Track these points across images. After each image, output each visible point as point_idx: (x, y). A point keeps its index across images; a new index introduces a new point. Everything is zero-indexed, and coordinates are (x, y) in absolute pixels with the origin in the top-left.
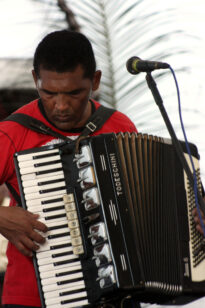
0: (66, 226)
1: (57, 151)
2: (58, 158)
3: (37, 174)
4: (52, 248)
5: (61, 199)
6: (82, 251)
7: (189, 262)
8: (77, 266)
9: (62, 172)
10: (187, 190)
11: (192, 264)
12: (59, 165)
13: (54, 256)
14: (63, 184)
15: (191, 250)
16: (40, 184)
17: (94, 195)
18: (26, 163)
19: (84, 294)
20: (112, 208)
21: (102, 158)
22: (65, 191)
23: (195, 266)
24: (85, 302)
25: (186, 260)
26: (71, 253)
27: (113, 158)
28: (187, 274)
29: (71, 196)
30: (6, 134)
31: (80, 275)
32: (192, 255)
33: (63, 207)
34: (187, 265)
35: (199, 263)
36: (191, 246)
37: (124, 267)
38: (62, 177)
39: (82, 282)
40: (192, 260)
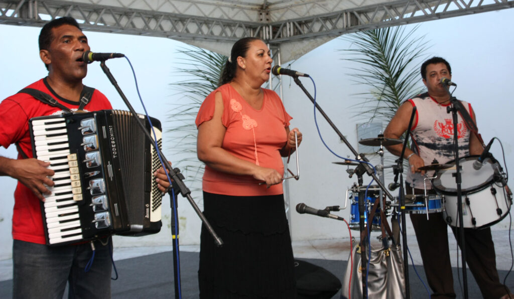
0: (69, 178)
1: (63, 119)
2: (64, 125)
3: (48, 136)
4: (57, 194)
5: (66, 157)
6: (81, 199)
7: (149, 207)
8: (75, 209)
9: (66, 136)
10: (152, 154)
11: (152, 209)
12: (65, 131)
13: (58, 201)
14: (67, 145)
15: (152, 198)
16: (50, 144)
17: (94, 157)
18: (39, 127)
19: (80, 231)
20: (110, 166)
21: (104, 128)
22: (68, 151)
23: (153, 211)
24: (80, 237)
25: (147, 205)
26: (72, 199)
27: (111, 129)
28: (147, 216)
29: (75, 155)
30: (19, 104)
31: (77, 216)
32: (152, 202)
33: (67, 163)
34: (148, 209)
35: (156, 208)
36: (152, 195)
37: (117, 213)
38: (67, 140)
39: (78, 222)
40: (152, 205)
